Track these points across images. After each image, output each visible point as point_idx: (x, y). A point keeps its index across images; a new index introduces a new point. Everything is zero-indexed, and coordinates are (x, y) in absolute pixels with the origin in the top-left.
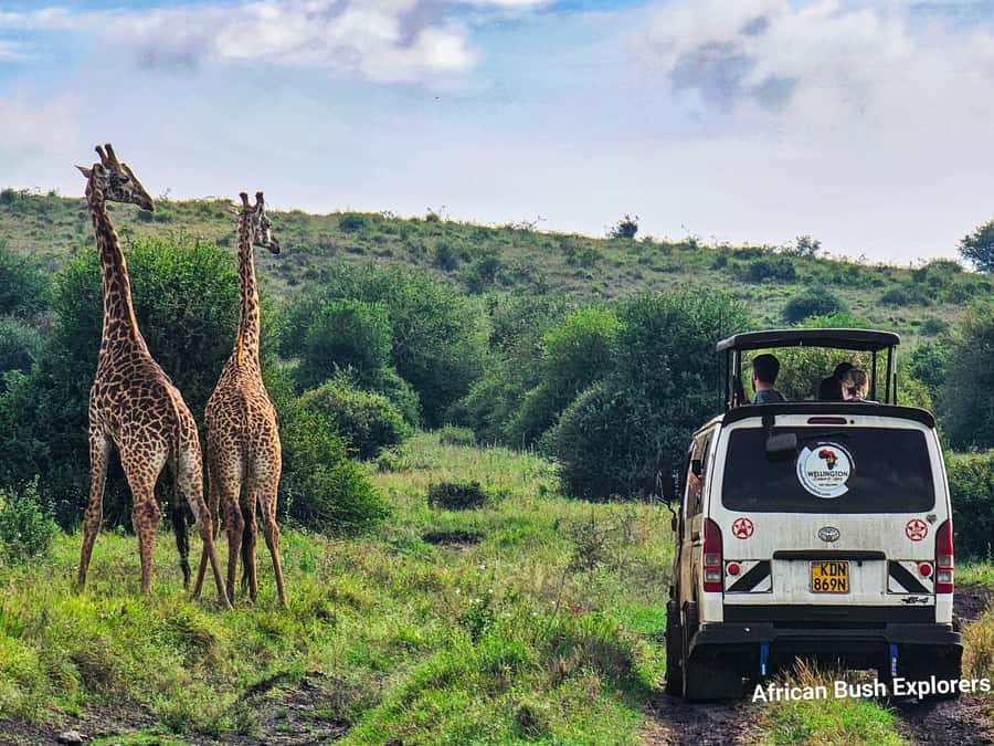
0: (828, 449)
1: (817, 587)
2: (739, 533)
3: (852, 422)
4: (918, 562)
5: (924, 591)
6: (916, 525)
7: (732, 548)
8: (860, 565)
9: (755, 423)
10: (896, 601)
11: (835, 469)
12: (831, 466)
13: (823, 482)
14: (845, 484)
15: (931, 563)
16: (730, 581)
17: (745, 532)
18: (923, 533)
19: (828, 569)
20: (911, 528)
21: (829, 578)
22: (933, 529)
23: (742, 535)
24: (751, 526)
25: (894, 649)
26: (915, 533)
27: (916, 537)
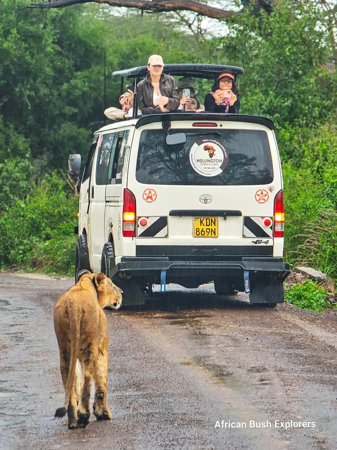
0: (210, 144)
1: (198, 233)
2: (147, 198)
3: (221, 126)
4: (263, 218)
5: (266, 236)
6: (262, 193)
7: (143, 208)
8: (225, 219)
9: (158, 126)
10: (248, 242)
11: (214, 158)
12: (211, 155)
13: (207, 166)
14: (221, 167)
15: (271, 218)
16: (141, 230)
17: (151, 198)
18: (266, 198)
19: (204, 222)
20: (258, 195)
21: (205, 228)
22: (272, 196)
23: (149, 200)
24: (155, 194)
25: (246, 274)
26: (261, 198)
27: (262, 201)
